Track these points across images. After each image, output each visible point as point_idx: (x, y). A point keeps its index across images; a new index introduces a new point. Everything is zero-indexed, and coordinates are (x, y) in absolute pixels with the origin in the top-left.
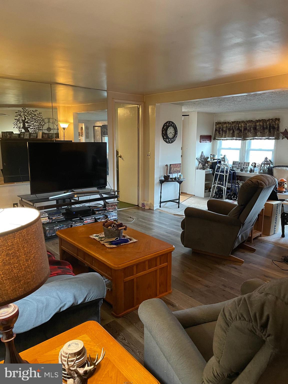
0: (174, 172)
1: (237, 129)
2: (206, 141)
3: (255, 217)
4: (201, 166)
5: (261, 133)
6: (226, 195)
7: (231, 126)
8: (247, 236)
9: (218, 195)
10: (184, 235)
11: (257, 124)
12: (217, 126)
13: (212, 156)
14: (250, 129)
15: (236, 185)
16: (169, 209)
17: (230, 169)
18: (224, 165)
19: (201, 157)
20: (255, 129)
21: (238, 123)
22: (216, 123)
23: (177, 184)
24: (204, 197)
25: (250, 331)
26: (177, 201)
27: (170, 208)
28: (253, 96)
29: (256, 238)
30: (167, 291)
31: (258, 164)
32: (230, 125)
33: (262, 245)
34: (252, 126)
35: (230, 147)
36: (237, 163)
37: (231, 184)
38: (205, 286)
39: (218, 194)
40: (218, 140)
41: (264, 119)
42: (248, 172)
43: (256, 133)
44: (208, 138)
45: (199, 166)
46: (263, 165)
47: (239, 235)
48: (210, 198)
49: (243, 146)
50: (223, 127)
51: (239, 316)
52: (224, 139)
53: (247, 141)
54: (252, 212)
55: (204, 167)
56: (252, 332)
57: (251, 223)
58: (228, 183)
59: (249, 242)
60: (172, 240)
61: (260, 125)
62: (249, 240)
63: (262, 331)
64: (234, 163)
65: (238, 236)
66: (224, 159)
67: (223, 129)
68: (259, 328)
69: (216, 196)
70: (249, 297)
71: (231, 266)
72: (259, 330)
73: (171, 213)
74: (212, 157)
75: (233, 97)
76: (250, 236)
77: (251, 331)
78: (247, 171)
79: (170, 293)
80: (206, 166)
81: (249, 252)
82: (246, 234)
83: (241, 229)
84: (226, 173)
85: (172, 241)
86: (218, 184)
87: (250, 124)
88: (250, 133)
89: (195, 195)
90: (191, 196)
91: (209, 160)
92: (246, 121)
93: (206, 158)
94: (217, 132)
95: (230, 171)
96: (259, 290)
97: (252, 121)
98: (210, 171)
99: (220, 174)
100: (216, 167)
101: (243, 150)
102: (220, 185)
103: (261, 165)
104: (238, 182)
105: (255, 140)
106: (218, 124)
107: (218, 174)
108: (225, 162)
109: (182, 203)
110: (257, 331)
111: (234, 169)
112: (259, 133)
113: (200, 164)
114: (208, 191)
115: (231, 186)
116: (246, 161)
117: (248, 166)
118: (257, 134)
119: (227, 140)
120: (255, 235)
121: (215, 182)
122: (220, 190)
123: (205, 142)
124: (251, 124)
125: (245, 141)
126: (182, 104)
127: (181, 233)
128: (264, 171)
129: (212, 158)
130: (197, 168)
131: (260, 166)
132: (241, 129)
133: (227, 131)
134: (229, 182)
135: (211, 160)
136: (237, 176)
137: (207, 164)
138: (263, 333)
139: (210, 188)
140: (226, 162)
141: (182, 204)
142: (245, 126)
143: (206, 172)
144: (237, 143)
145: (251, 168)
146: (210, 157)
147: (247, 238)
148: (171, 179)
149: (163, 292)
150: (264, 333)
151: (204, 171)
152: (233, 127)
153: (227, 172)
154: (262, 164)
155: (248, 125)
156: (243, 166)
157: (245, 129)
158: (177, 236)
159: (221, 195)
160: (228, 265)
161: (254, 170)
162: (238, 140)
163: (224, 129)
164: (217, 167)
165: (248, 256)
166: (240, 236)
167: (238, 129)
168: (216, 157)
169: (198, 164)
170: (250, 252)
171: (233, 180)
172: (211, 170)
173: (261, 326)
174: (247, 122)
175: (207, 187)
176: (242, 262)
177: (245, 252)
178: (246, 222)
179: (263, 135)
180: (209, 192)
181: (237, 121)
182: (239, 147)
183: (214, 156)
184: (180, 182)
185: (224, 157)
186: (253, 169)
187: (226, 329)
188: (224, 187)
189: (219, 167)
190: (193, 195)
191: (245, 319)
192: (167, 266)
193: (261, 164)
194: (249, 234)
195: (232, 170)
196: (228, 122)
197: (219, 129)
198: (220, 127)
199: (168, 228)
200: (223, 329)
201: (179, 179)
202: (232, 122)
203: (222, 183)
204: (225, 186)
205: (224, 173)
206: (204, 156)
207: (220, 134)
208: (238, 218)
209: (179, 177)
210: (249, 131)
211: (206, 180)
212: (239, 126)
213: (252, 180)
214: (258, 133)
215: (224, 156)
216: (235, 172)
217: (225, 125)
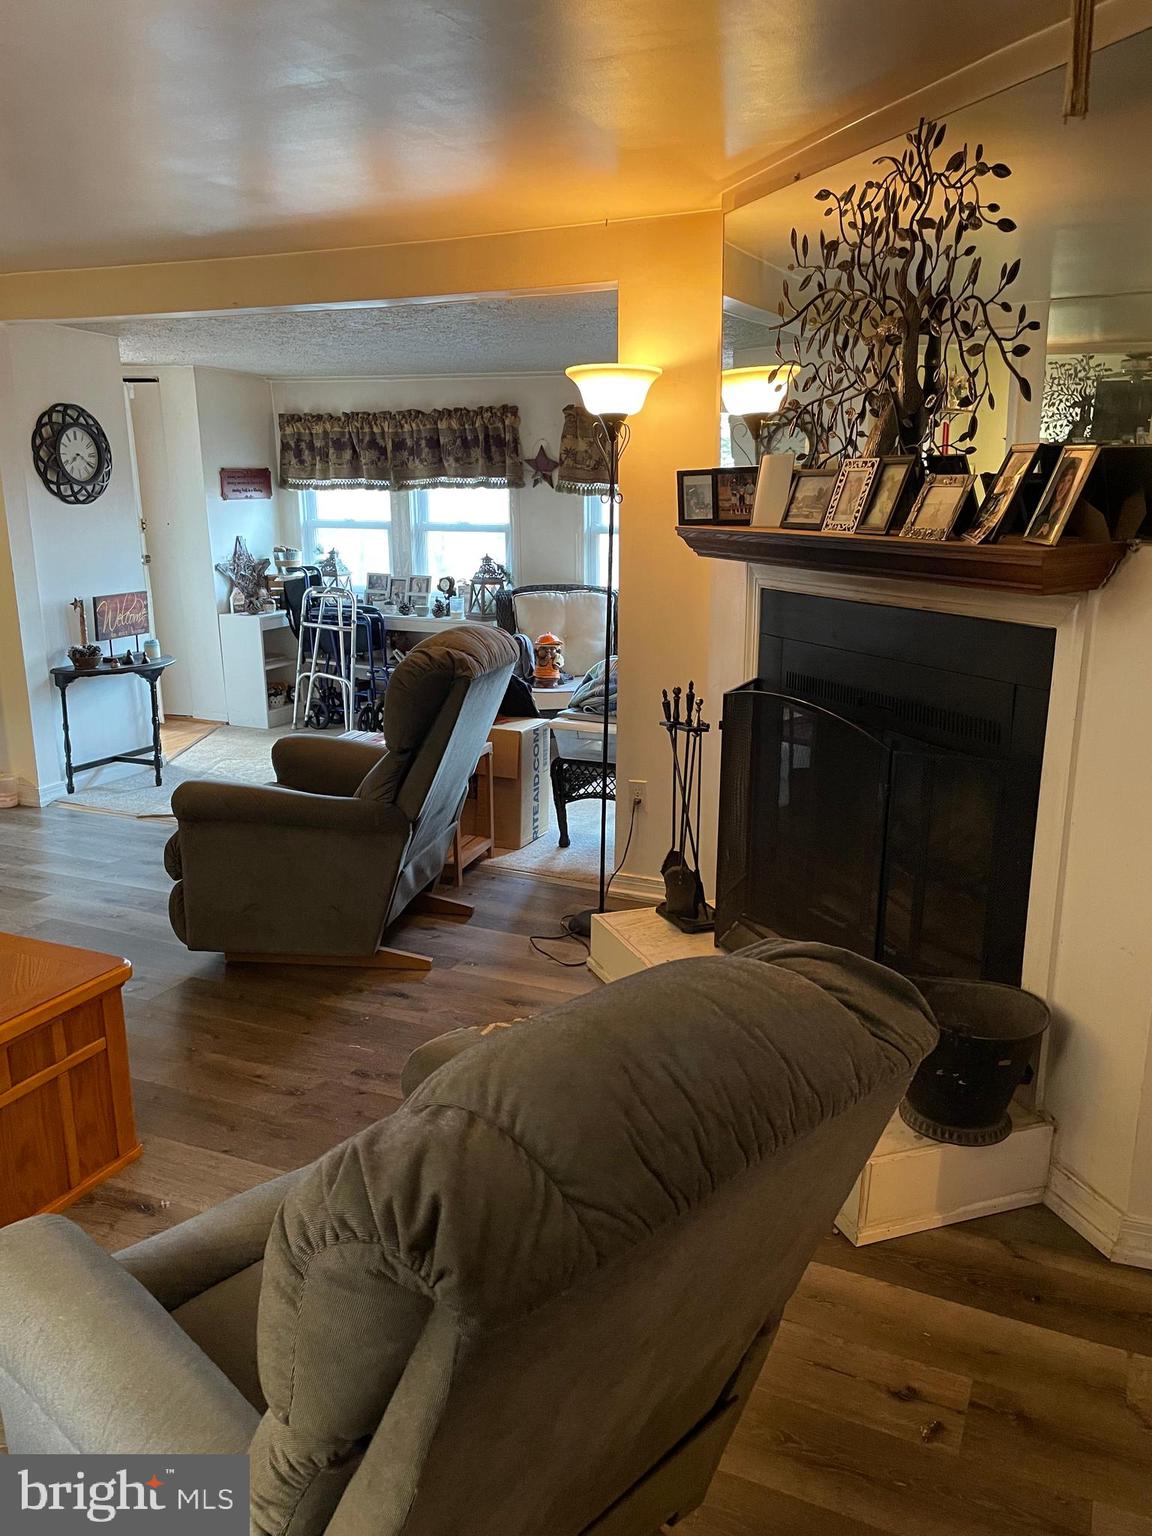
0: (116, 631)
1: (369, 442)
2: (249, 494)
3: (460, 788)
4: (238, 597)
5: (457, 460)
6: (356, 710)
7: (343, 434)
8: (440, 862)
9: (323, 713)
10: (182, 899)
11: (439, 426)
12: (289, 430)
13: (280, 554)
14: (418, 443)
15: (388, 668)
16: (116, 795)
17: (358, 608)
18: (333, 589)
19: (234, 561)
20: (434, 444)
21: (368, 418)
22: (281, 416)
23: (140, 683)
24: (270, 727)
25: (376, 1276)
26: (151, 758)
27: (116, 793)
28: (405, 315)
29: (474, 865)
30: (118, 1155)
31: (461, 584)
32: (337, 429)
33: (497, 886)
34: (423, 435)
35: (349, 518)
36: (384, 583)
37: (369, 668)
38: (282, 1093)
39: (325, 708)
40: (297, 487)
41: (462, 407)
42: (430, 616)
43: (441, 460)
44: (257, 479)
45: (231, 599)
46: (478, 587)
47: (405, 866)
48: (293, 727)
49: (400, 511)
50: (311, 434)
51: (333, 1229)
52: (320, 483)
53: (411, 492)
54: (445, 773)
55: (251, 602)
56: (383, 1276)
57: (444, 812)
58: (357, 661)
59: (448, 884)
60: (132, 929)
61: (450, 428)
62: (449, 876)
63: (416, 1267)
64: (373, 581)
65: (402, 872)
66: (331, 565)
67: (311, 442)
68: (402, 1255)
69: (318, 720)
70: (371, 1142)
71: (384, 989)
72: (406, 1265)
73: (121, 813)
74: (282, 559)
75: (328, 313)
76: (452, 859)
77: (380, 1275)
78: (422, 612)
79: (132, 1162)
80: (261, 599)
81: (451, 923)
82: (432, 856)
83: (408, 843)
84: (344, 625)
85: (133, 933)
86: (319, 670)
87: (414, 425)
88: (417, 461)
89: (228, 724)
90: (214, 727)
91: (271, 571)
92: (399, 413)
93: (259, 564)
94: (291, 456)
95: (358, 613)
96: (417, 1098)
97: (419, 412)
98: (281, 617)
99: (322, 630)
100: (304, 602)
101: (400, 528)
102: (327, 673)
103: (473, 585)
104: (393, 658)
105: (440, 490)
106: (288, 422)
107: (314, 630)
108: (336, 579)
109: (172, 763)
110: (400, 1268)
111: (375, 605)
112: (450, 463)
113: (236, 590)
114: (280, 699)
115: (372, 673)
116: (415, 573)
117: (427, 591)
118: (446, 464)
119: (333, 487)
120: (466, 858)
121: (307, 660)
122: (330, 694)
123: (247, 497)
124: (418, 426)
125: (402, 493)
126: (115, 331)
127: (170, 892)
128: (482, 607)
129: (284, 564)
130: (225, 606)
131: (469, 590)
132: (381, 442)
133: (331, 451)
134: (361, 659)
135: (280, 570)
136: (392, 633)
137: (264, 591)
138: (420, 1269)
139: (291, 689)
140: (343, 579)
141: (175, 768)
142: (396, 433)
143: (263, 621)
144: (373, 502)
145: (437, 601)
146: (272, 560)
147: (442, 869)
148: (106, 660)
149: (98, 1166)
150: (423, 1273)
151: (256, 618)
152: (351, 436)
153: (347, 619)
154: (474, 583)
155: (407, 427)
156: (407, 594)
157: (399, 445)
158: (155, 907)
159: (338, 713)
160: (374, 988)
161: (448, 604)
162: (376, 491)
163: (318, 444)
164: (308, 601)
165: (445, 940)
166: (409, 871)
167: (373, 444)
168: (300, 560)
169: (225, 589)
170: (453, 921)
171: (375, 649)
172: (285, 612)
173: (412, 1248)
174: (404, 417)
175: (276, 683)
176: (426, 967)
177: (436, 926)
178: (424, 812)
179: (465, 470)
180: (285, 703)
181: (364, 413)
182: (386, 516)
183: (289, 554)
184: (152, 675)
185: (332, 558)
186: (445, 602)
187: (295, 1289)
188: (342, 680)
189: (316, 599)
190: (222, 723)
191: (355, 1233)
192: (106, 1050)
193: (470, 583)
194: (444, 854)
195: (367, 610)
196: (331, 416)
197: (297, 445)
198: (299, 434)
199: (116, 881)
200: (284, 1294)
201: (145, 661)
202: (345, 414)
203: (335, 664)
204: (348, 678)
205: (337, 624)
206: (249, 557)
207: (302, 462)
208: (394, 802)
209: (142, 650)
210: (414, 452)
211: (269, 655)
212: (373, 433)
213: (430, 652)
214: (448, 461)
215: (332, 553)
216: (379, 619)
217: (317, 424)
